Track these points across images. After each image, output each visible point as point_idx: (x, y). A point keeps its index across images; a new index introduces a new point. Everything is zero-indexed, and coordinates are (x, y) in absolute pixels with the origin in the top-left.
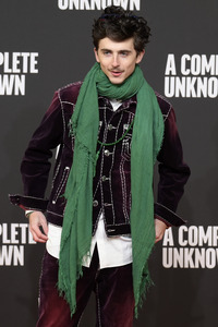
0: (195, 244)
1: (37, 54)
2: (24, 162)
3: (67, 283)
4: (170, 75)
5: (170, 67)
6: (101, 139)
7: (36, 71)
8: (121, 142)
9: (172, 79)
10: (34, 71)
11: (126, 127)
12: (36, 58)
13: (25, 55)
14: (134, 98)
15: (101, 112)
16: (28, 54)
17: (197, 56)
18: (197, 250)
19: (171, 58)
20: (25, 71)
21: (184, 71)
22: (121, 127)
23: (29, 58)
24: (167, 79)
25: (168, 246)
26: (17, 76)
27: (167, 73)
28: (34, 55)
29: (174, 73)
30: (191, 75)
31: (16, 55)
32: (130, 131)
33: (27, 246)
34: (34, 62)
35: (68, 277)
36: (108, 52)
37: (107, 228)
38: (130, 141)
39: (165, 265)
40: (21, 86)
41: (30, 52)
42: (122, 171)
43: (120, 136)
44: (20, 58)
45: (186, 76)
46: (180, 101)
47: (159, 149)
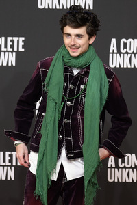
0: (129, 166)
1: (23, 38)
2: (17, 109)
3: (42, 191)
4: (113, 53)
5: (113, 47)
6: (65, 95)
7: (23, 50)
8: (79, 97)
9: (115, 55)
10: (21, 49)
11: (82, 87)
12: (23, 41)
13: (16, 39)
14: (88, 67)
15: (66, 76)
16: (18, 38)
17: (131, 40)
18: (131, 170)
19: (114, 41)
20: (16, 49)
21: (122, 50)
22: (79, 87)
23: (18, 41)
24: (111, 55)
25: (111, 167)
26: (10, 53)
27: (111, 51)
28: (22, 39)
29: (116, 51)
30: (127, 53)
31: (9, 39)
32: (85, 90)
33: (16, 167)
34: (21, 44)
35: (42, 186)
36: (69, 35)
37: (67, 154)
38: (84, 96)
39: (109, 180)
40: (12, 60)
41: (19, 37)
42: (79, 116)
43: (78, 93)
44: (12, 41)
45: (124, 53)
46: (120, 70)
47: (104, 102)
